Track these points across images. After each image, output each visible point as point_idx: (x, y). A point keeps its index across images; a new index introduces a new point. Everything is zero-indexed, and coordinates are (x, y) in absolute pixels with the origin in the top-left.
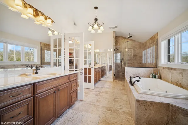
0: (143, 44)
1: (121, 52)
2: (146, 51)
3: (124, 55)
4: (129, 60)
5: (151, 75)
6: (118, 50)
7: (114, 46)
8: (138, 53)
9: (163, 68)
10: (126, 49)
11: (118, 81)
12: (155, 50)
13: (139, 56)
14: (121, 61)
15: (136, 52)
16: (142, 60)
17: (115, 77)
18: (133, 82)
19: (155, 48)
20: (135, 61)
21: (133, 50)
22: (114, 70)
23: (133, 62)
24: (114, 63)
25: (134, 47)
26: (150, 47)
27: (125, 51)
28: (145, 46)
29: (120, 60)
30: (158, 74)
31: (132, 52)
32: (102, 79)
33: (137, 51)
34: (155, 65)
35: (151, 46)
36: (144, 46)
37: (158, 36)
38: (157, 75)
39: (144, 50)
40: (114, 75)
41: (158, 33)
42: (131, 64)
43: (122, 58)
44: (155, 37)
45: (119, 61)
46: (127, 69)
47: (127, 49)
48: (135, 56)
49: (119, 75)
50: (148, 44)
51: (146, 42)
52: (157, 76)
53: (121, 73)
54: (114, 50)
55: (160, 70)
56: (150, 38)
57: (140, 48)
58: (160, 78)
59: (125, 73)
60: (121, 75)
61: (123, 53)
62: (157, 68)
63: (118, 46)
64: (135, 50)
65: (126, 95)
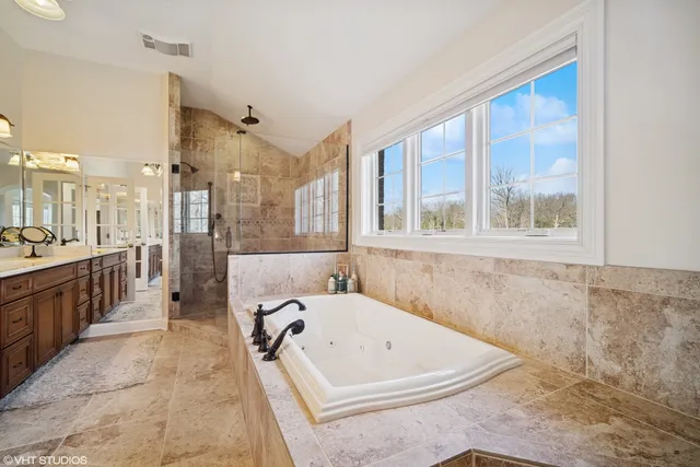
0: (298, 160)
1: (210, 184)
2: (306, 187)
3: (222, 201)
4: (246, 223)
5: (332, 279)
6: (194, 170)
7: (171, 148)
8: (281, 194)
9: (370, 250)
10: (232, 172)
11: (192, 325)
12: (340, 184)
13: (281, 205)
14: (211, 227)
15: (274, 190)
16: (292, 224)
17: (178, 304)
18: (275, 338)
19: (340, 177)
20: (268, 228)
21: (264, 180)
22: (172, 273)
23: (262, 232)
24: (171, 232)
25: (266, 170)
26: (323, 174)
27: (228, 180)
28: (306, 170)
29: (206, 222)
30: (354, 276)
31: (259, 188)
32: (95, 330)
33: (276, 186)
34: (341, 243)
35: (326, 170)
36: (300, 170)
37: (350, 132)
38: (350, 277)
39: (301, 184)
40: (175, 297)
41: (349, 123)
42: (255, 236)
43: (215, 212)
44: (339, 138)
45: (199, 226)
46: (236, 264)
47: (237, 175)
48: (269, 204)
49: (202, 289)
50: (313, 162)
51: (308, 155)
52: (350, 281)
53: (211, 282)
54: (175, 169)
55: (359, 259)
56: (324, 141)
57: (286, 175)
58: (359, 289)
59: (231, 283)
60: (210, 289)
61: (221, 191)
62: (347, 251)
63: (197, 157)
64: (270, 180)
65: (232, 401)
